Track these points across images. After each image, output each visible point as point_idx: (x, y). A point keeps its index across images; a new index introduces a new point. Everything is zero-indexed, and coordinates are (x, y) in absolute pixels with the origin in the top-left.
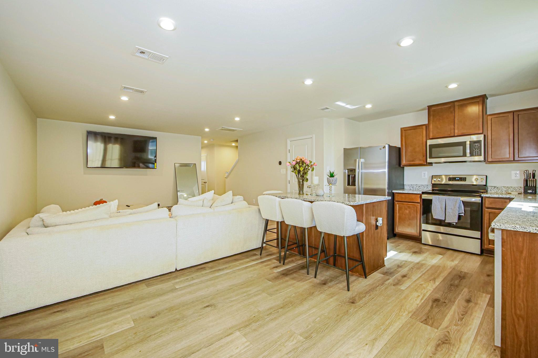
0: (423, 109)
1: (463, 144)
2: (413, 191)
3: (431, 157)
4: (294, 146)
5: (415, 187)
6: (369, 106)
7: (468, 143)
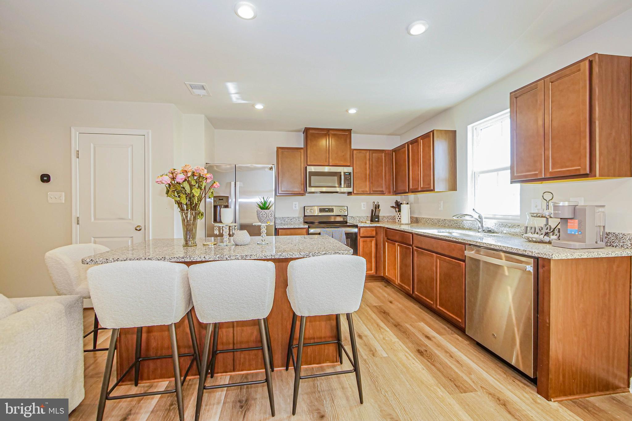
0: (299, 131)
1: (338, 174)
2: (284, 225)
3: (310, 186)
4: (92, 145)
5: (287, 220)
6: (259, 107)
7: (342, 174)
